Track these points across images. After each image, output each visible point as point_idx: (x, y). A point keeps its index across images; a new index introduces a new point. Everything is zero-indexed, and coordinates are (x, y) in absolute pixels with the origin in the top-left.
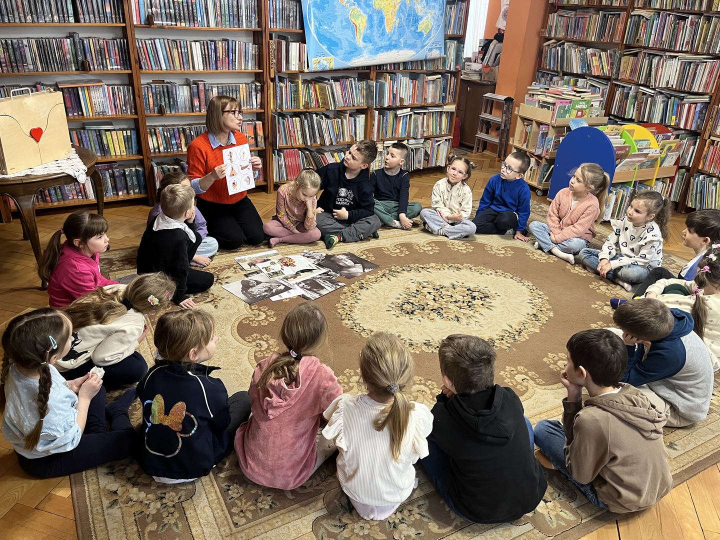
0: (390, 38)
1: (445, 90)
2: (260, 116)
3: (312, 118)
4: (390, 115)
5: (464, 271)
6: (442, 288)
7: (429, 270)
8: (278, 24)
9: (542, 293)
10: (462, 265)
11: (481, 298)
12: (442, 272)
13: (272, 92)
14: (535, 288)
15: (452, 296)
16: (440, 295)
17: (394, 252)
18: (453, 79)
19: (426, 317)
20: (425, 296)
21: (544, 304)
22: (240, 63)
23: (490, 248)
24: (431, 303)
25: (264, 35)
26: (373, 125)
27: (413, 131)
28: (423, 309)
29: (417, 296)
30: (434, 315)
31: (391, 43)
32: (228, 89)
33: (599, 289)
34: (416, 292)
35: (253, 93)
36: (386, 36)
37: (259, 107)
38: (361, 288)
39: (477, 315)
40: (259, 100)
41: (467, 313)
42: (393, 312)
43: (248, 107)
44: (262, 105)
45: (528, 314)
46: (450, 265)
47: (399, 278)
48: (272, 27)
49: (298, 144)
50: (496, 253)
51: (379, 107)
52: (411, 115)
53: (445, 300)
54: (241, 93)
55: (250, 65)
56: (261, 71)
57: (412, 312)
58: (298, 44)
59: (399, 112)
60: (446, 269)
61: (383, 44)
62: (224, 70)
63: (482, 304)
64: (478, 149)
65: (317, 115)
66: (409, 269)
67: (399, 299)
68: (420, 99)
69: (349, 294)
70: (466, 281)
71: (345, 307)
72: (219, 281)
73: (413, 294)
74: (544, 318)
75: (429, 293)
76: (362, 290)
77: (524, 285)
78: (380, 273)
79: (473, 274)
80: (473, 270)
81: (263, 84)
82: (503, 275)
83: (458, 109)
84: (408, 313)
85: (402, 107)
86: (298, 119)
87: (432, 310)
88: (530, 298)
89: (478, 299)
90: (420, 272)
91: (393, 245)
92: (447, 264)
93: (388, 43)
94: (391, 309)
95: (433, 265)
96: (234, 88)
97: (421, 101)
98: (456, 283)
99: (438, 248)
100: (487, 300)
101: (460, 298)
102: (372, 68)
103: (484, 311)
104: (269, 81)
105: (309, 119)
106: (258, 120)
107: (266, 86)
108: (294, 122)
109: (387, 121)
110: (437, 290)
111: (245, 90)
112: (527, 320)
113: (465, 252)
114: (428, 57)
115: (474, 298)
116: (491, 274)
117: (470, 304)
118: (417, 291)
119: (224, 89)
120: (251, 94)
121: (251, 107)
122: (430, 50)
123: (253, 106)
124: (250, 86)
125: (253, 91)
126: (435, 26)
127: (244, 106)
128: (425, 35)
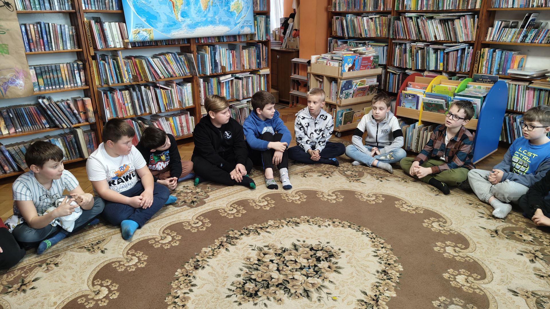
0: (206, 15)
1: (258, 57)
2: (87, 93)
3: (140, 90)
4: (214, 81)
5: (303, 226)
6: (284, 251)
7: (268, 230)
8: (93, 6)
9: (383, 241)
10: (299, 218)
11: (326, 258)
12: (281, 230)
13: (95, 69)
14: (375, 236)
15: (296, 262)
16: (283, 262)
17: (230, 212)
18: (264, 47)
19: (271, 298)
20: (268, 266)
21: (389, 255)
22: (57, 44)
23: (322, 194)
24: (275, 275)
25: (79, 16)
26: (200, 92)
27: (236, 94)
28: (268, 287)
29: (259, 268)
30: (280, 293)
31: (207, 19)
32: (46, 69)
33: (432, 227)
34: (257, 262)
35: (76, 72)
36: (202, 13)
37: (84, 84)
38: (196, 268)
39: (326, 283)
40: (83, 78)
41: (316, 282)
42: (234, 298)
43: (72, 85)
44: (87, 82)
45: (378, 272)
46: (288, 220)
47: (239, 246)
48: (87, 9)
49: (129, 115)
50: (328, 199)
51: (202, 75)
52: (232, 81)
53: (290, 268)
54: (63, 72)
55: (69, 45)
56: (81, 50)
57: (256, 294)
58: (117, 23)
59: (222, 78)
60: (285, 226)
61: (200, 19)
62: (40, 51)
63: (329, 267)
64: (293, 103)
65: (145, 86)
66: (247, 232)
67: (239, 275)
68: (239, 66)
69: (182, 279)
70: (307, 238)
71: (176, 300)
72: (24, 287)
73: (255, 266)
74: (394, 274)
75: (272, 261)
76: (197, 271)
77: (363, 234)
78: (217, 243)
79: (312, 229)
80: (311, 223)
81: (84, 62)
82: (341, 225)
83: (272, 71)
84: (251, 296)
85: (225, 74)
86: (127, 92)
87: (277, 286)
88: (374, 249)
89: (323, 260)
90: (259, 234)
91: (229, 205)
92: (285, 219)
93: (205, 19)
94: (231, 293)
95: (271, 222)
96: (54, 68)
97: (240, 67)
98: (297, 243)
99: (274, 202)
100: (333, 260)
101: (304, 262)
102: (192, 41)
103: (332, 275)
104: (90, 59)
105: (137, 91)
106: (86, 96)
107: (87, 64)
108: (124, 95)
109: (212, 86)
110: (279, 255)
111: (66, 69)
112: (379, 281)
113: (299, 202)
114: (241, 33)
115: (318, 260)
116: (329, 225)
117: (316, 269)
118: (259, 260)
119: (43, 70)
120: (73, 72)
121: (76, 85)
122: (242, 27)
123: (77, 83)
124: (72, 65)
125: (75, 70)
126: (245, 7)
127: (67, 84)
128: (237, 15)
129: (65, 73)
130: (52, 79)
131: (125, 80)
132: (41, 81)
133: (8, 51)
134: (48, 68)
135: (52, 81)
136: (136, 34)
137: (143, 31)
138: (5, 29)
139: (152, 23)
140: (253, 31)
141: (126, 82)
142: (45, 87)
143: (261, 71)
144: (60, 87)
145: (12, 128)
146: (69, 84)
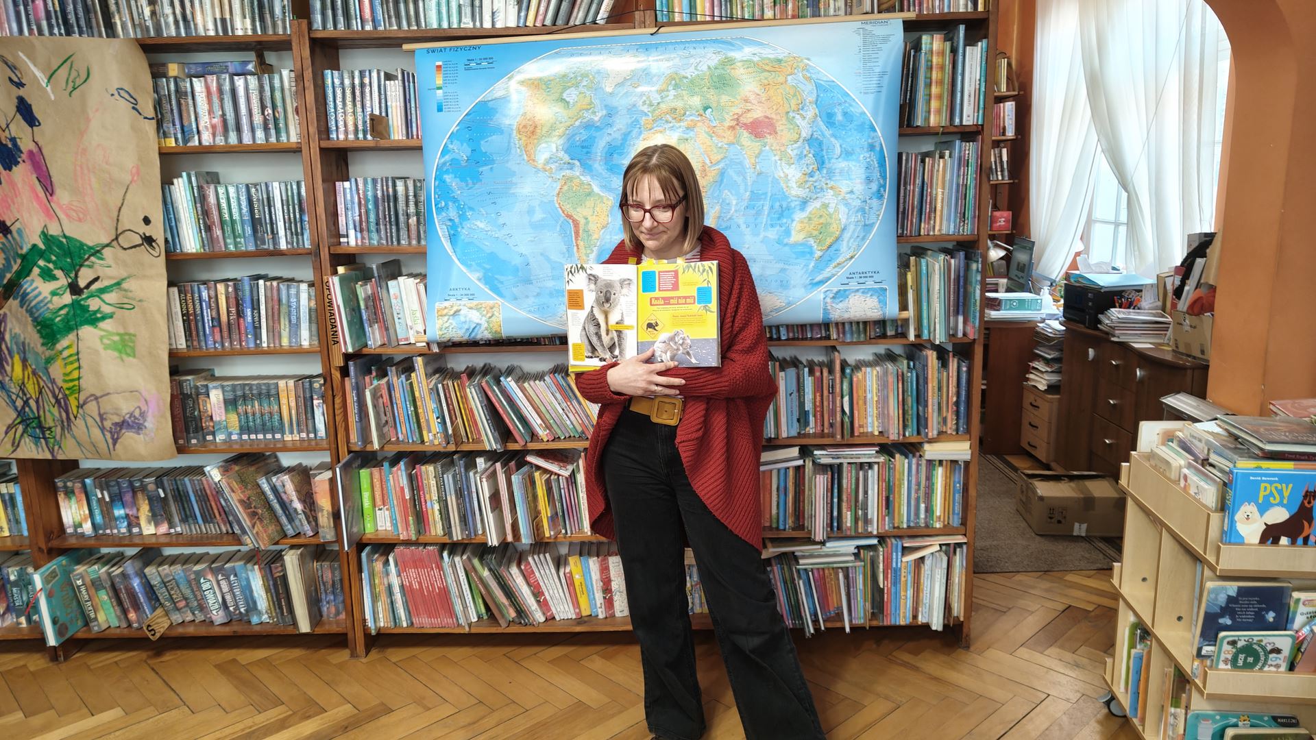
22: (274, 333)
25: (316, 264)
32: (247, 392)
35: (315, 402)
43: (304, 435)
49: (434, 533)
52: (799, 469)
54: (284, 401)
55: (305, 334)
62: (234, 349)
86: (431, 470)
96: (264, 388)
104: (336, 374)
108: (425, 476)
111: (292, 394)
120: (309, 404)
121: (312, 436)
122: (839, 295)
123: (315, 431)
124: (307, 385)
125: (315, 397)
126: (852, 227)
127: (292, 433)
128: (819, 254)
129: (288, 403)
130: (258, 415)
131: (427, 437)
132: (233, 419)
133: (133, 349)
134: (251, 389)
135: (258, 421)
136: (447, 317)
137: (471, 308)
138: (134, 299)
139: (500, 286)
140: (891, 309)
141: (432, 441)
142: (241, 434)
143: (927, 447)
144: (273, 436)
145: (163, 522)
146: (295, 432)
